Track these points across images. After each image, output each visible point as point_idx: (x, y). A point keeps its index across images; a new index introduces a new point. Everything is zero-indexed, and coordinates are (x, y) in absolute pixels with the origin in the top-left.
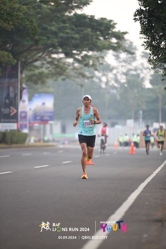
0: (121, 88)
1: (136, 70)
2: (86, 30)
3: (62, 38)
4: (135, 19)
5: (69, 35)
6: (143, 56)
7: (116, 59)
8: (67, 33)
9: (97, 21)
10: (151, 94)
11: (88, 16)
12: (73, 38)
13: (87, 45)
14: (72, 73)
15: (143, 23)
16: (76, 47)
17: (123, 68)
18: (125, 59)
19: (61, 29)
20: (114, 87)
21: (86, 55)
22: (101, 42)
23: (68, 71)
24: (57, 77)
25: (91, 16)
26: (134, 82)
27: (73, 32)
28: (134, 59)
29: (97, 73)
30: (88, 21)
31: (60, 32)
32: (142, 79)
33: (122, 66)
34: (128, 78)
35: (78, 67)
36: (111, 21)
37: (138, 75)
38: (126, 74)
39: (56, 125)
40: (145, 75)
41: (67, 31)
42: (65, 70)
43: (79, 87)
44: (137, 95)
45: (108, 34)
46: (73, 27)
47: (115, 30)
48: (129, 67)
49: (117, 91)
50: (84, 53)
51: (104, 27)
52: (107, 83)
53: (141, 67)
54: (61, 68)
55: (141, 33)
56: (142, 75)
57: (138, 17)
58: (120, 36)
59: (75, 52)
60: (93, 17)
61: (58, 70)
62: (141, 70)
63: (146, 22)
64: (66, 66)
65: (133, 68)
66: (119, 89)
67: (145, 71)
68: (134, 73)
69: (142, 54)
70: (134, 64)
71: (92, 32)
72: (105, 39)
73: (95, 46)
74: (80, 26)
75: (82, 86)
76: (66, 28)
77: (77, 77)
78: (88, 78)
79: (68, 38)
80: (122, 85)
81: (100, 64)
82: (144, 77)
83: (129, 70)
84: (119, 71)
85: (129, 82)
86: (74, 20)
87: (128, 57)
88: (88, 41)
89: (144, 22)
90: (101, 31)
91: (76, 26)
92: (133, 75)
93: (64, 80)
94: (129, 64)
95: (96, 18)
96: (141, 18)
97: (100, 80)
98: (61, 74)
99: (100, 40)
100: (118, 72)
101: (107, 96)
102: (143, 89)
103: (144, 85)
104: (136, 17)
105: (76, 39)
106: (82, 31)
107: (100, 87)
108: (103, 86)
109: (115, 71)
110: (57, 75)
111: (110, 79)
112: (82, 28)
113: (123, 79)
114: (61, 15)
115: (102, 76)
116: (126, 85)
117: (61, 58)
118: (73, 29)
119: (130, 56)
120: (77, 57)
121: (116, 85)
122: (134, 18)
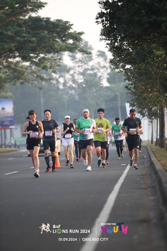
0: (79, 87)
1: (92, 69)
2: (42, 32)
3: (18, 41)
4: (97, 22)
5: (26, 38)
6: (99, 55)
7: (72, 60)
8: (24, 37)
9: (53, 23)
10: (109, 93)
11: (43, 18)
12: (30, 41)
13: (45, 47)
14: (30, 77)
15: (105, 26)
16: (33, 50)
17: (80, 68)
18: (81, 59)
19: (17, 33)
20: (72, 88)
21: (43, 58)
22: (58, 43)
23: (26, 75)
24: (15, 81)
25: (46, 18)
26: (91, 81)
27: (29, 36)
28: (91, 59)
29: (54, 75)
30: (44, 23)
31: (17, 36)
32: (99, 78)
33: (79, 66)
34: (85, 77)
35: (35, 70)
36: (67, 22)
37: (95, 75)
38: (83, 74)
39: (16, 129)
40: (103, 74)
41: (24, 35)
42: (23, 74)
43: (37, 90)
44: (95, 94)
45: (65, 36)
46: (30, 30)
47: (71, 31)
48: (86, 66)
49: (75, 91)
50: (42, 55)
51: (60, 29)
52: (65, 84)
53: (97, 66)
54: (20, 72)
55: (102, 34)
56: (99, 74)
57: (100, 20)
58: (77, 37)
59: (32, 55)
60: (48, 19)
61: (16, 74)
62: (98, 69)
63: (108, 25)
64: (24, 70)
65: (89, 68)
66: (77, 90)
67: (102, 70)
68: (91, 72)
69: (98, 53)
70: (91, 64)
71: (49, 34)
72: (62, 40)
73: (52, 48)
74: (37, 29)
75: (40, 88)
76: (22, 32)
77: (36, 80)
78: (46, 80)
79: (25, 41)
80: (80, 85)
81: (58, 66)
82: (101, 76)
83: (86, 70)
84: (75, 71)
85: (86, 81)
86: (30, 23)
87: (83, 57)
88: (45, 43)
89: (106, 24)
90: (58, 33)
91: (32, 29)
92: (90, 75)
93: (22, 83)
94: (85, 64)
95: (52, 20)
96: (103, 21)
97: (58, 82)
98: (18, 79)
99: (57, 41)
100: (74, 73)
101: (66, 97)
102: (102, 88)
103: (102, 84)
104: (98, 20)
105: (33, 42)
106: (39, 34)
107: (58, 88)
108: (61, 87)
109: (72, 72)
110: (16, 80)
111: (67, 80)
112: (38, 31)
113: (81, 79)
114: (16, 19)
115: (60, 77)
116: (84, 85)
117: (18, 62)
118: (29, 33)
119: (86, 55)
120: (34, 60)
121: (74, 85)
122: (96, 20)
